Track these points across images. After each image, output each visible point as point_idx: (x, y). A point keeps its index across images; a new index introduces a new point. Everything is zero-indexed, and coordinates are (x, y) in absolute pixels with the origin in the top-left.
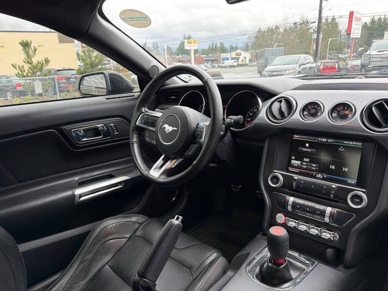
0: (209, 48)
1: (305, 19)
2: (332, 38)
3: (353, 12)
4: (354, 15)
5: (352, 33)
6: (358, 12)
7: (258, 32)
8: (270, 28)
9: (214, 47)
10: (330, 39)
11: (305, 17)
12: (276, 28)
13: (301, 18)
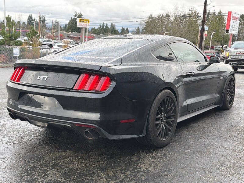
0: (99, 28)
1: (194, 11)
2: (214, 32)
3: (231, 12)
4: (232, 15)
5: (230, 30)
6: (235, 13)
7: (149, 18)
8: (161, 15)
9: (105, 27)
10: (213, 33)
11: (194, 9)
12: (166, 16)
13: (191, 9)
